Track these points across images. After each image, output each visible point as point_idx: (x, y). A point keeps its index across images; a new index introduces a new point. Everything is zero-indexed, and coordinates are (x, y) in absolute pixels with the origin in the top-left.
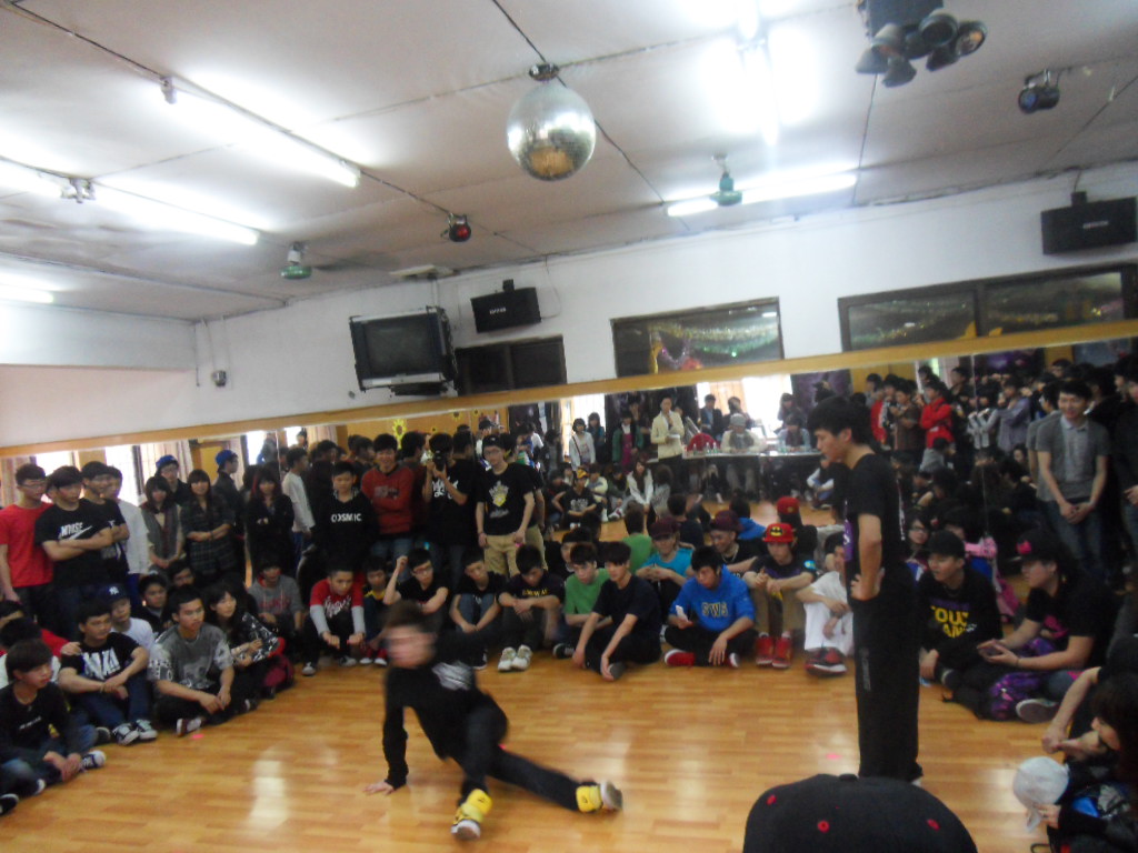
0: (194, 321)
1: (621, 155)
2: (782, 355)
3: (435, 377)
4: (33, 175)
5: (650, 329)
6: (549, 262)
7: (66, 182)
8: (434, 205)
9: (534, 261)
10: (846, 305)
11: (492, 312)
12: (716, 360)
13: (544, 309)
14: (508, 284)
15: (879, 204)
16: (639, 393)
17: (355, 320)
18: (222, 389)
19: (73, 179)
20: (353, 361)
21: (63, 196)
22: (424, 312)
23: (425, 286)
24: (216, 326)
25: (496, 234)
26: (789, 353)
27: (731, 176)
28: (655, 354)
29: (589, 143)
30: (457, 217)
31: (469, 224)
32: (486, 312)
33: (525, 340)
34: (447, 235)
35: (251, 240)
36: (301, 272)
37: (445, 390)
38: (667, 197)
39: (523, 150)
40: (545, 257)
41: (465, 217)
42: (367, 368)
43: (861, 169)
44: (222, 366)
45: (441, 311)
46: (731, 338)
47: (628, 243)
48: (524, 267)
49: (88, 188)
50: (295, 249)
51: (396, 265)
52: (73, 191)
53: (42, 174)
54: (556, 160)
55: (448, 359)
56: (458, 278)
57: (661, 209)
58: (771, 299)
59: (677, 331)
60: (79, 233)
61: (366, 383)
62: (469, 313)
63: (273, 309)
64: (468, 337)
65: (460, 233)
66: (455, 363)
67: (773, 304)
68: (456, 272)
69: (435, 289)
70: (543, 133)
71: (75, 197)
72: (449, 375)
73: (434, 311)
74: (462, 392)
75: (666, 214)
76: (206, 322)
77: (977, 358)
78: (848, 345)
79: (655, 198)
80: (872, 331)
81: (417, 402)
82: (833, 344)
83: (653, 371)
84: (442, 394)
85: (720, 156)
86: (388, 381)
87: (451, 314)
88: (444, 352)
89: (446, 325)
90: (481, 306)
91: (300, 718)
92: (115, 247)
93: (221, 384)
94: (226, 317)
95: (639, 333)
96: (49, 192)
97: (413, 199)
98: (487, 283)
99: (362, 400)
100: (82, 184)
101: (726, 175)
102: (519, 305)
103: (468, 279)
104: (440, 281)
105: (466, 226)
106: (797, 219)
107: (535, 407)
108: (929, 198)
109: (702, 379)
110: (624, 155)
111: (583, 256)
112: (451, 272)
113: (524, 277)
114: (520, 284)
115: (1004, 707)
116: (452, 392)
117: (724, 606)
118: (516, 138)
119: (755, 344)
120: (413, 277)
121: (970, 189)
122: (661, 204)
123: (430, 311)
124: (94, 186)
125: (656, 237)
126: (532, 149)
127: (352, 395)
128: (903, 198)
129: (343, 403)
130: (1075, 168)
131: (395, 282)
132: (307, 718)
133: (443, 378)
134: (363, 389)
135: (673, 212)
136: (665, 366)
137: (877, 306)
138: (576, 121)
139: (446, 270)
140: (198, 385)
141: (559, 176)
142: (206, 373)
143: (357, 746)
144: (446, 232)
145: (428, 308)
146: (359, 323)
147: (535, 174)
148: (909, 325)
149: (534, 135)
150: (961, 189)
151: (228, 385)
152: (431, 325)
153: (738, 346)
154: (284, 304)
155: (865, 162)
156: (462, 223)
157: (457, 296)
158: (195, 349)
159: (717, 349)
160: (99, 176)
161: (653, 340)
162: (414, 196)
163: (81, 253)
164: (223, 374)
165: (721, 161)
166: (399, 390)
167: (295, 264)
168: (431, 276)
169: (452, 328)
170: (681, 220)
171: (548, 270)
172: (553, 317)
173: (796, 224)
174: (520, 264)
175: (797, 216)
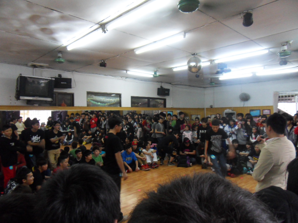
2: (120, 106)
3: (49, 99)
11: (62, 83)
14: (60, 75)
15: (138, 80)
32: (60, 82)
33: (63, 92)
40: (72, 71)
42: (23, 92)
48: (66, 72)
58: (119, 94)
61: (22, 98)
73: (54, 79)
103: (47, 71)
113: (66, 75)
117: (131, 158)
123: (52, 79)
130: (161, 82)
148: (140, 104)
171: (73, 75)
172: (74, 88)
173: (125, 79)
174: (65, 71)
175: (126, 78)
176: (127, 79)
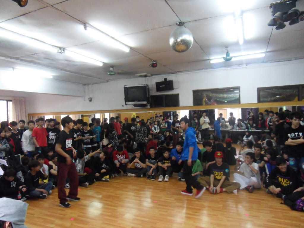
0: (85, 85)
1: (199, 46)
2: (240, 103)
3: (145, 103)
4: (51, 47)
5: (203, 93)
6: (177, 74)
7: (59, 49)
8: (148, 57)
9: (173, 74)
10: (260, 90)
11: (161, 86)
12: (221, 103)
13: (175, 86)
14: (166, 79)
15: (271, 62)
16: (198, 111)
17: (125, 86)
18: (91, 102)
19: (60, 48)
20: (124, 97)
21: (58, 52)
22: (143, 85)
23: (144, 79)
24: (90, 86)
25: (163, 66)
26: (242, 102)
27: (229, 53)
28: (204, 100)
29: (191, 43)
30: (154, 61)
31: (157, 63)
32: (159, 86)
33: (169, 94)
34: (151, 66)
35: (101, 65)
36: (113, 73)
37: (147, 106)
38: (210, 58)
39: (173, 44)
40: (175, 73)
41: (156, 61)
42: (127, 99)
43: (266, 52)
44: (91, 96)
45: (148, 85)
46: (225, 97)
47: (199, 70)
49: (64, 50)
50: (112, 68)
51: (137, 73)
52: (60, 51)
53: (54, 47)
54: (182, 47)
55: (149, 98)
56: (152, 77)
57: (209, 61)
58: (237, 87)
59: (211, 94)
60: (60, 61)
61: (127, 103)
62: (155, 86)
63: (105, 82)
64: (154, 93)
65: (154, 65)
66: (150, 99)
67: (238, 88)
68: (152, 75)
69: (146, 79)
70: (179, 40)
71: (60, 52)
72: (148, 102)
73: (146, 85)
74: (151, 107)
75: (210, 63)
76: (88, 85)
77: (297, 107)
78: (259, 101)
79: (208, 58)
80: (267, 97)
81: (140, 109)
82: (255, 101)
83: (203, 105)
84: (146, 107)
85: (226, 47)
86: (132, 103)
87: (150, 86)
88: (148, 96)
89: (148, 89)
90: (158, 84)
91: (104, 188)
92: (68, 65)
93: (91, 101)
94: (93, 84)
95: (200, 94)
96: (54, 51)
97: (143, 56)
98: (160, 79)
99: (126, 107)
100: (62, 49)
101: (227, 52)
102: (168, 85)
103: (155, 77)
104: (147, 78)
105: (156, 63)
106: (247, 65)
107: (170, 112)
108: (287, 61)
109: (217, 108)
110: (200, 46)
111: (186, 73)
112: (151, 75)
113: (170, 78)
114: (168, 79)
115: (300, 207)
116: (149, 107)
118: (172, 41)
119: (232, 99)
120: (141, 76)
121: (300, 59)
122: (209, 59)
123: (145, 85)
124: (65, 50)
125: (207, 69)
126: (176, 44)
127: (123, 106)
128: (278, 61)
129: (120, 108)
131: (136, 77)
132: (106, 188)
133: (147, 103)
134: (126, 104)
135: (212, 62)
136: (207, 104)
137: (268, 91)
138: (188, 37)
139: (150, 75)
140: (85, 101)
141: (183, 51)
142: (87, 98)
143: (118, 197)
144: (151, 65)
145: (144, 84)
146: (126, 87)
147: (176, 51)
148: (278, 96)
149: (177, 40)
150: (296, 59)
151: (92, 102)
152: (144, 89)
153: (227, 99)
154: (108, 81)
155: (268, 50)
156: (155, 62)
157: (152, 82)
158: (85, 92)
159: (221, 100)
160: (67, 48)
161: (204, 97)
162: (143, 55)
163: (60, 66)
164: (91, 98)
165: (227, 49)
166: (135, 105)
167: (112, 71)
168: (146, 76)
169: (150, 90)
170: (214, 64)
171: (176, 76)
172: (177, 88)
173: (247, 66)
174: (169, 74)
175: (247, 64)
176: (249, 66)
